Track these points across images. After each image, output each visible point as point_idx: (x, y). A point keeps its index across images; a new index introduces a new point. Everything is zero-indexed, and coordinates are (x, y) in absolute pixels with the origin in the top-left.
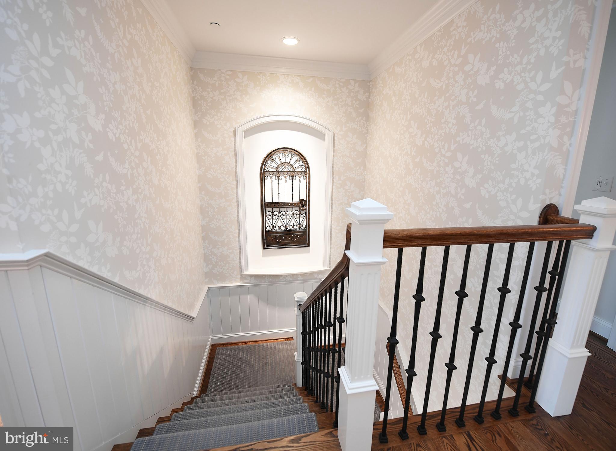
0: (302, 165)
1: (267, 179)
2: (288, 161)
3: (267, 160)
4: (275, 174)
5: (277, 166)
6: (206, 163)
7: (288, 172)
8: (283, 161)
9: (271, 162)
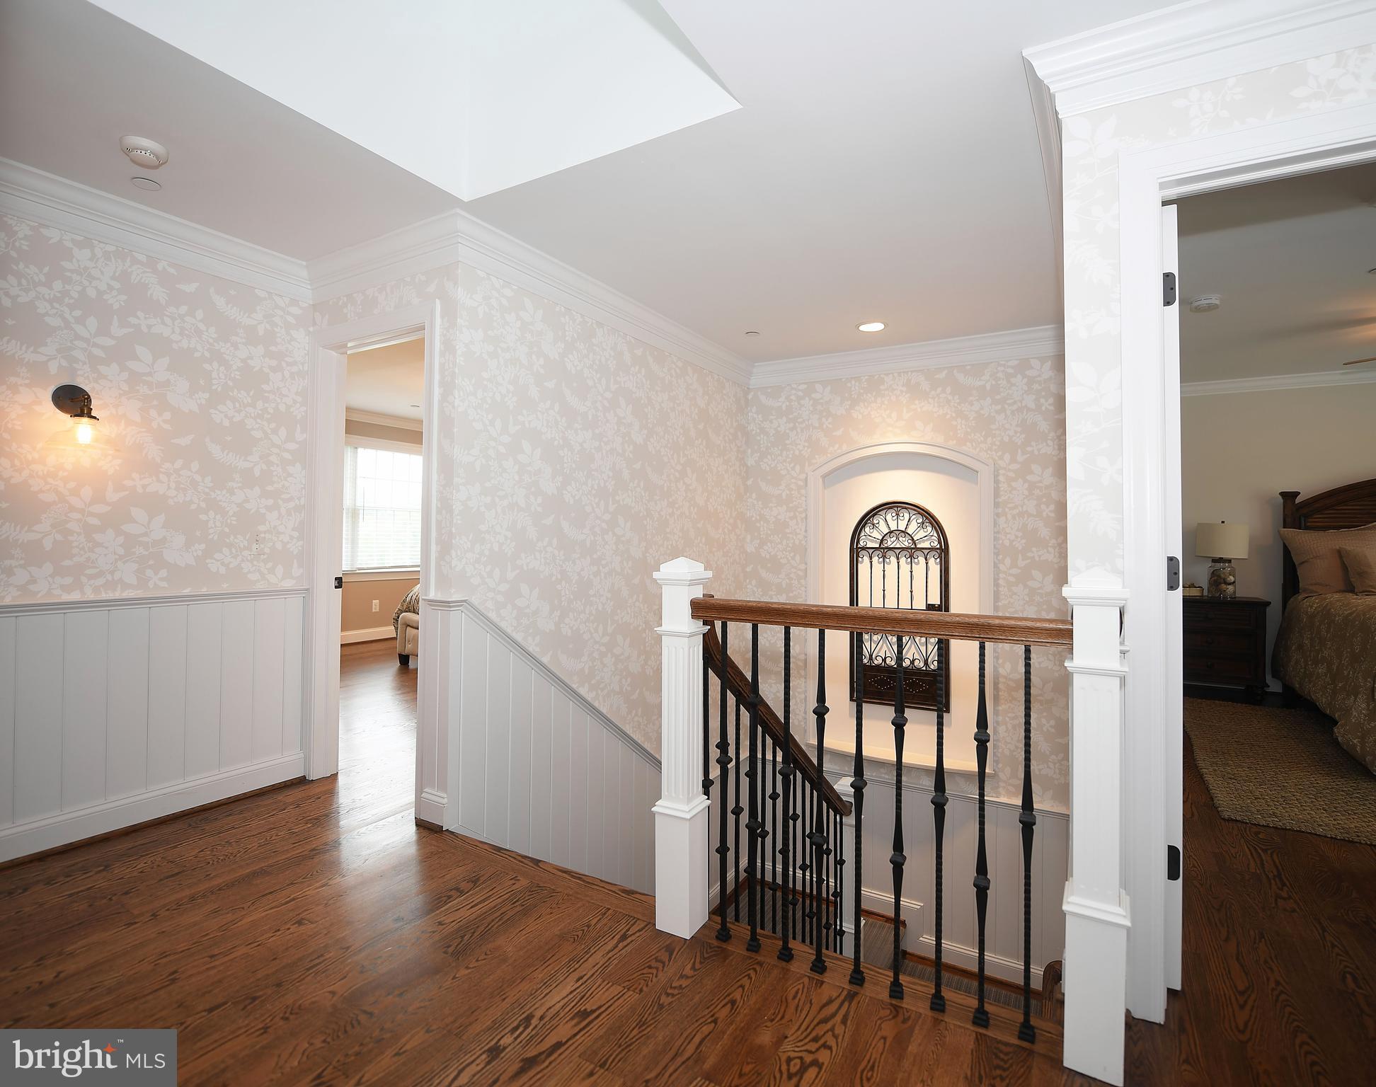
0: (931, 534)
1: (862, 562)
2: (902, 527)
3: (864, 526)
4: (878, 552)
5: (880, 538)
6: (762, 533)
7: (903, 549)
8: (893, 527)
9: (871, 531)
